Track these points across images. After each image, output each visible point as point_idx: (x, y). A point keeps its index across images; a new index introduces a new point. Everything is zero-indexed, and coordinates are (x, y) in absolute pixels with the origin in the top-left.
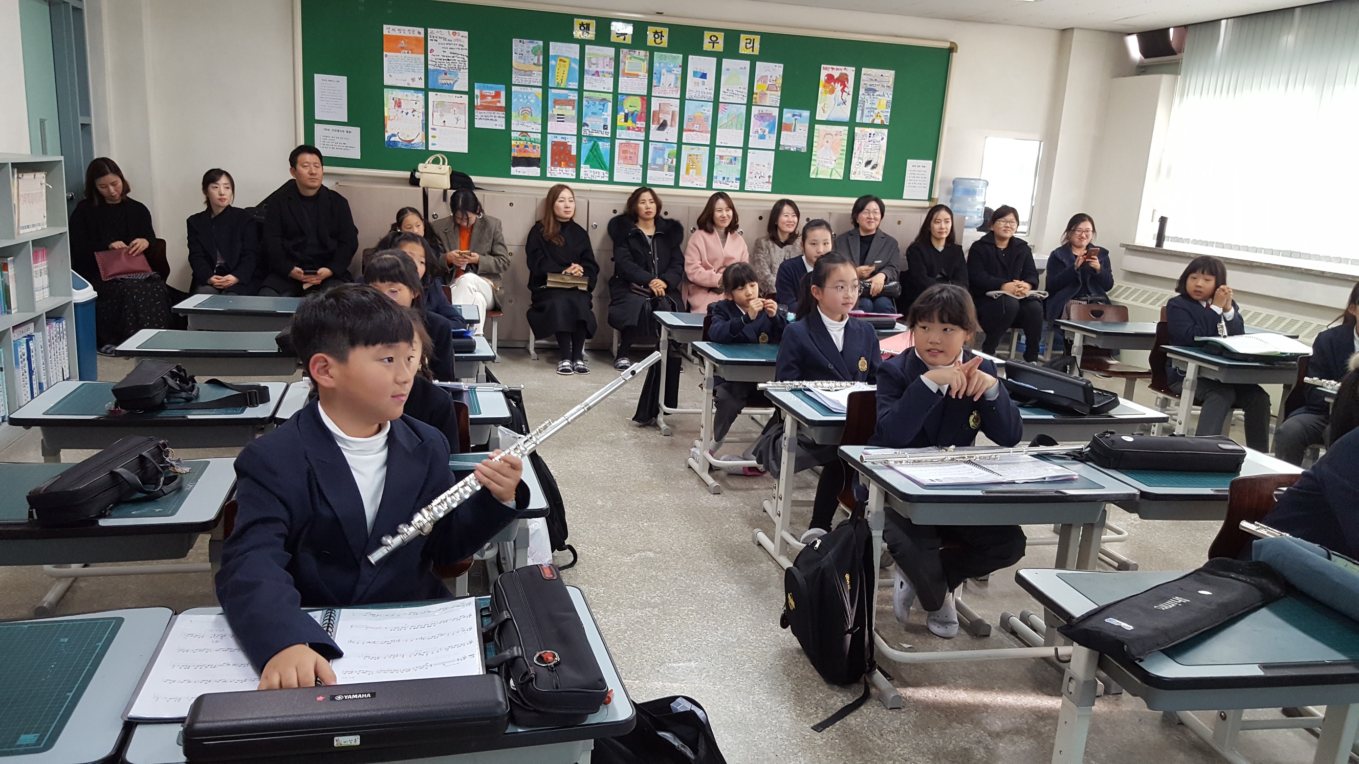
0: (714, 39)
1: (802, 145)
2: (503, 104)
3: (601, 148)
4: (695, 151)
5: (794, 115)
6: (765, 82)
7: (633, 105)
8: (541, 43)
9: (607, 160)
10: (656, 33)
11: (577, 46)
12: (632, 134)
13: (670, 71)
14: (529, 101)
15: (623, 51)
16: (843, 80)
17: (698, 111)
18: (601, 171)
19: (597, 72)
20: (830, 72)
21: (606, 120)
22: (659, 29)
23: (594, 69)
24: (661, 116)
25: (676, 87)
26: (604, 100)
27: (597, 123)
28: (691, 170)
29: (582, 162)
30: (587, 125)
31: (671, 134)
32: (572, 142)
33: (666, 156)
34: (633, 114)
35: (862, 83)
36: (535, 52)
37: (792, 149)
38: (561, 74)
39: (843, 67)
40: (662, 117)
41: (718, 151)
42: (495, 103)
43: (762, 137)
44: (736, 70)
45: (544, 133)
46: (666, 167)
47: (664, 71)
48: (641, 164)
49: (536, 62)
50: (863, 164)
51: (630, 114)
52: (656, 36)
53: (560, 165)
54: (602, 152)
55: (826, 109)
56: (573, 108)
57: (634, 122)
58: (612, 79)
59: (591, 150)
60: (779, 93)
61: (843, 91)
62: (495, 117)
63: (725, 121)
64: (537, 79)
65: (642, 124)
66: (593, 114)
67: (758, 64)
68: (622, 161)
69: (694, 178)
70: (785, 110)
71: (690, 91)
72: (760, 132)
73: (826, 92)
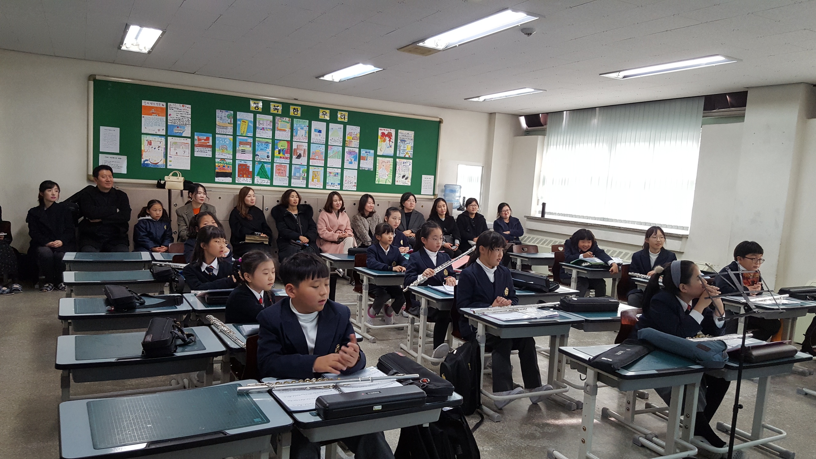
0: (324, 113)
1: (371, 167)
2: (211, 143)
3: (266, 167)
4: (317, 169)
5: (366, 152)
6: (351, 136)
7: (282, 145)
8: (232, 112)
9: (269, 174)
10: (294, 109)
11: (251, 115)
12: (283, 161)
13: (302, 129)
14: (225, 142)
15: (277, 118)
16: (389, 135)
17: (318, 150)
18: (266, 180)
19: (263, 128)
20: (383, 131)
21: (268, 153)
22: (296, 107)
23: (261, 126)
25: (306, 137)
26: (267, 142)
27: (264, 154)
28: (314, 180)
29: (256, 174)
30: (258, 155)
31: (304, 160)
32: (250, 164)
33: (301, 172)
34: (283, 150)
35: (399, 137)
36: (229, 117)
37: (366, 169)
38: (243, 128)
39: (389, 129)
40: (299, 152)
41: (328, 170)
42: (206, 143)
43: (351, 163)
44: (336, 129)
45: (234, 159)
46: (301, 178)
47: (299, 128)
48: (288, 176)
49: (229, 122)
50: (401, 177)
51: (281, 150)
52: (295, 111)
53: (243, 177)
54: (267, 170)
55: (382, 149)
56: (250, 147)
57: (284, 154)
58: (272, 132)
59: (260, 169)
60: (358, 141)
61: (390, 141)
62: (206, 150)
63: (332, 154)
64: (230, 130)
65: (288, 155)
66: (261, 150)
67: (347, 126)
68: (277, 174)
69: (316, 183)
70: (362, 150)
71: (313, 138)
72: (350, 160)
73: (381, 141)
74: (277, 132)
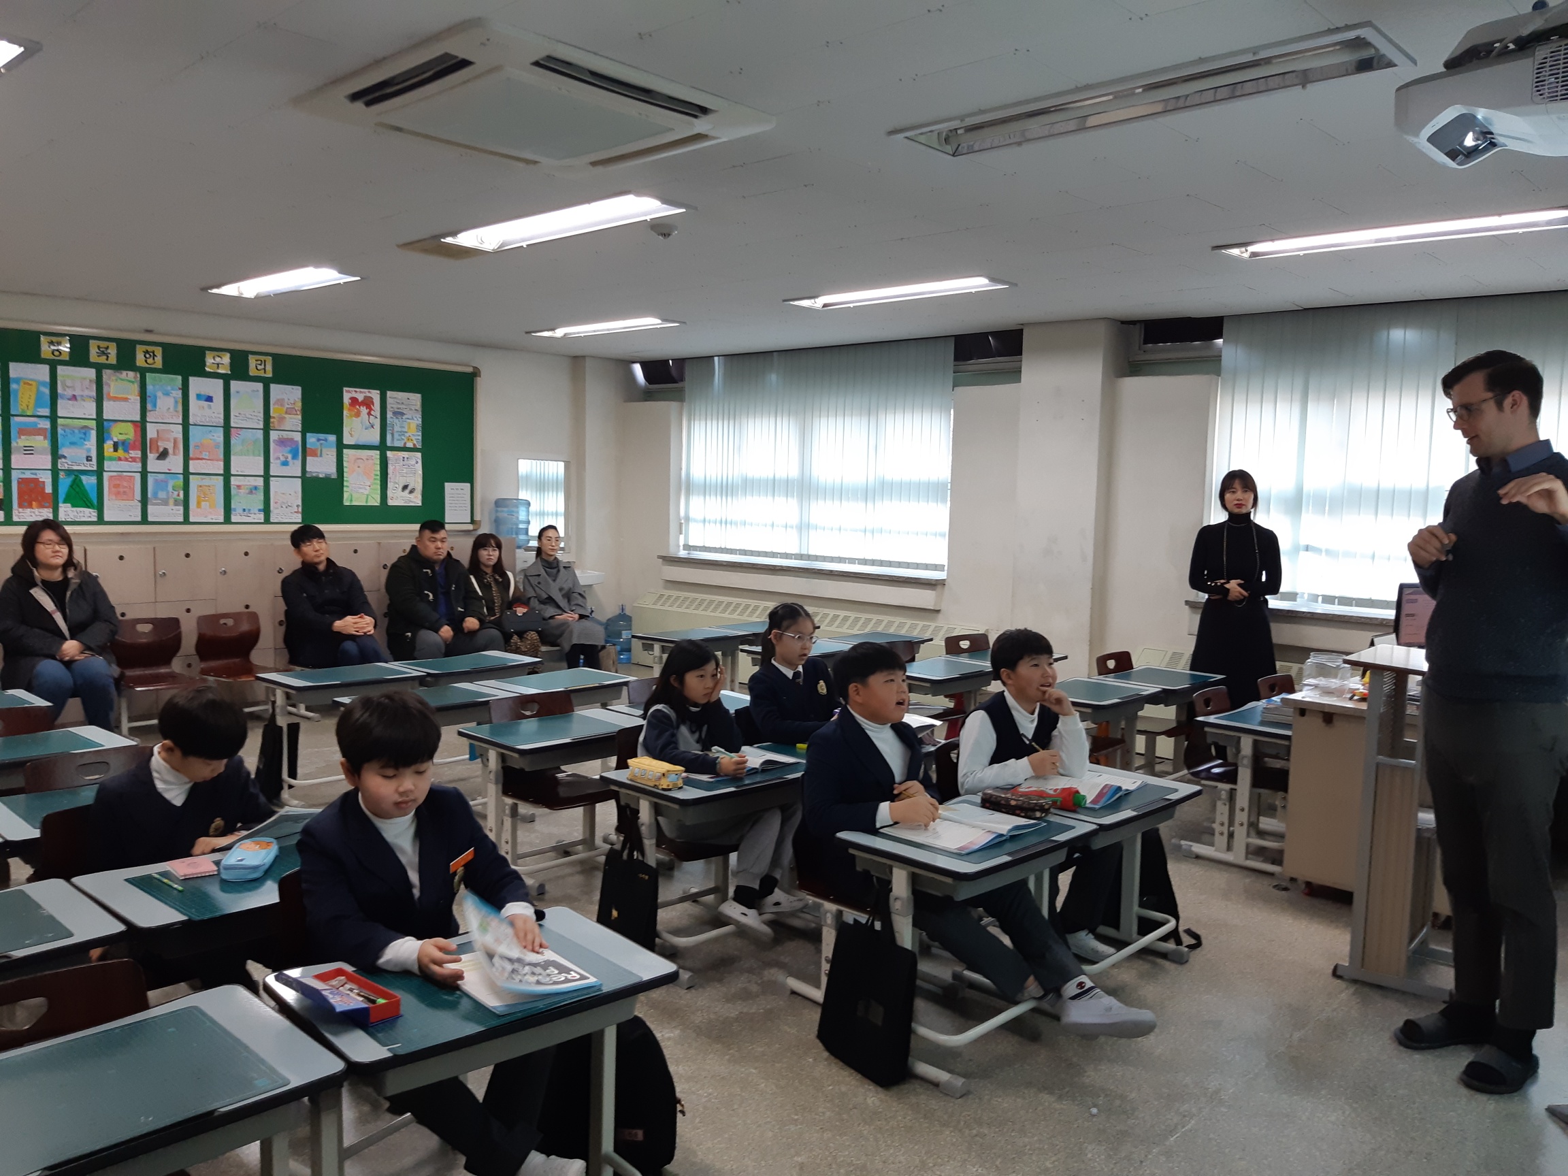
0: (218, 359)
1: (332, 470)
3: (84, 482)
4: (207, 481)
5: (319, 440)
6: (282, 405)
7: (127, 433)
9: (93, 496)
10: (147, 352)
11: (46, 368)
12: (124, 466)
13: (167, 394)
15: (107, 374)
16: (368, 403)
17: (208, 439)
18: (87, 510)
19: (74, 395)
20: (354, 395)
21: (89, 450)
22: (150, 348)
23: (69, 393)
24: (160, 444)
25: (176, 411)
26: (86, 427)
27: (78, 456)
28: (203, 504)
29: (61, 499)
30: (65, 457)
31: (175, 463)
32: (46, 478)
33: (170, 489)
34: (124, 443)
35: (388, 406)
37: (321, 476)
38: (25, 399)
39: (368, 391)
40: (162, 445)
41: (233, 481)
43: (285, 463)
44: (247, 396)
45: (7, 469)
46: (171, 501)
47: (159, 394)
48: (140, 499)
50: (400, 489)
51: (120, 443)
52: (148, 356)
53: (30, 506)
54: (87, 488)
55: (353, 433)
56: (45, 438)
57: (126, 451)
58: (94, 403)
59: (71, 486)
60: (300, 417)
61: (369, 414)
63: (240, 448)
65: (137, 454)
66: (72, 443)
67: (272, 386)
68: (114, 497)
69: (207, 510)
70: (308, 435)
71: (193, 415)
72: (282, 459)
73: (351, 416)
74: (106, 404)
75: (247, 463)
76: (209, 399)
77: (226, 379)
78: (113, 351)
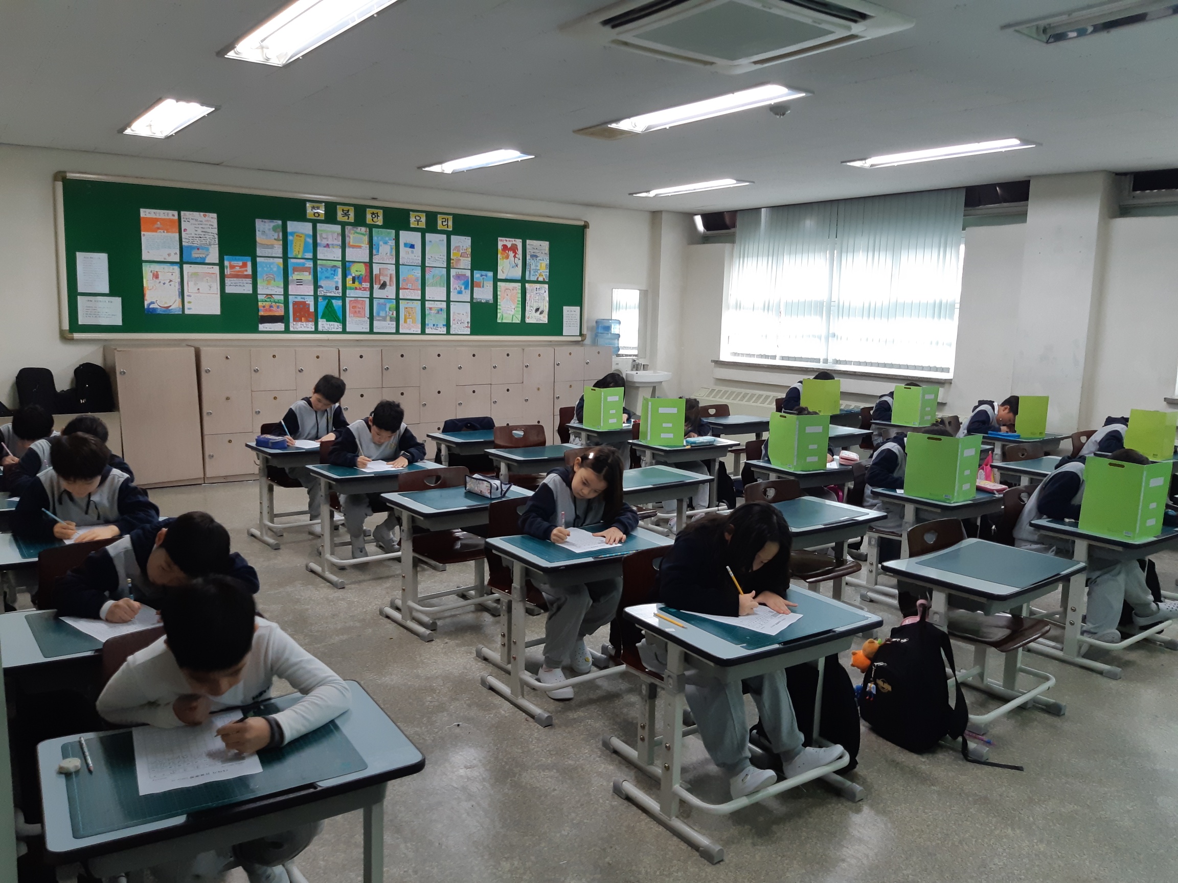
0: (418, 218)
1: (490, 297)
2: (250, 272)
3: (334, 305)
4: (410, 304)
5: (482, 276)
6: (458, 251)
7: (358, 270)
8: (280, 222)
9: (340, 314)
10: (373, 214)
11: (310, 225)
12: (359, 293)
13: (386, 243)
14: (271, 269)
15: (348, 228)
16: (514, 249)
17: (411, 274)
18: (336, 324)
19: (328, 244)
20: (505, 243)
21: (337, 282)
22: (375, 211)
23: (325, 242)
24: (381, 278)
25: (391, 255)
26: (335, 266)
27: (330, 286)
28: (408, 320)
29: (319, 317)
30: (322, 287)
32: (311, 302)
33: (387, 309)
34: (359, 277)
35: (527, 251)
36: (275, 229)
37: (483, 301)
38: (297, 248)
39: (513, 240)
41: (428, 305)
42: (243, 272)
43: (460, 292)
44: (436, 241)
45: (286, 294)
46: (388, 318)
47: (381, 243)
49: (276, 238)
50: (534, 311)
51: (357, 278)
52: (374, 216)
53: (301, 321)
54: (336, 308)
55: (504, 270)
56: (310, 274)
57: (360, 283)
58: (341, 250)
59: (326, 307)
60: (470, 259)
61: (515, 257)
62: (243, 283)
63: (431, 281)
64: (278, 250)
65: (367, 285)
66: (327, 278)
67: (452, 237)
68: (352, 315)
69: (411, 325)
70: (475, 271)
71: (403, 258)
72: (458, 289)
73: (503, 258)
74: (348, 250)
75: (436, 292)
76: (412, 246)
77: (423, 232)
78: (352, 214)
